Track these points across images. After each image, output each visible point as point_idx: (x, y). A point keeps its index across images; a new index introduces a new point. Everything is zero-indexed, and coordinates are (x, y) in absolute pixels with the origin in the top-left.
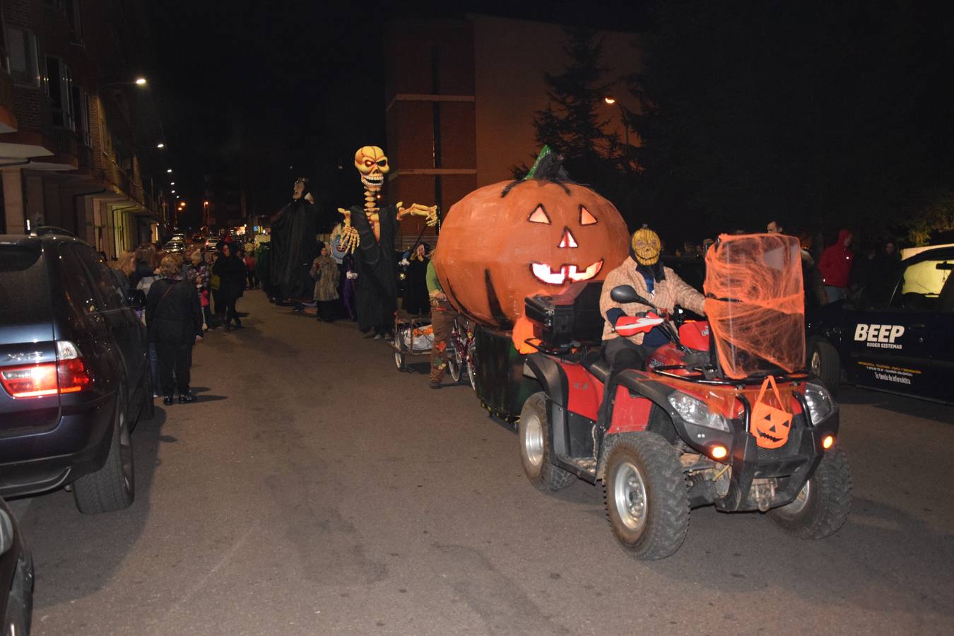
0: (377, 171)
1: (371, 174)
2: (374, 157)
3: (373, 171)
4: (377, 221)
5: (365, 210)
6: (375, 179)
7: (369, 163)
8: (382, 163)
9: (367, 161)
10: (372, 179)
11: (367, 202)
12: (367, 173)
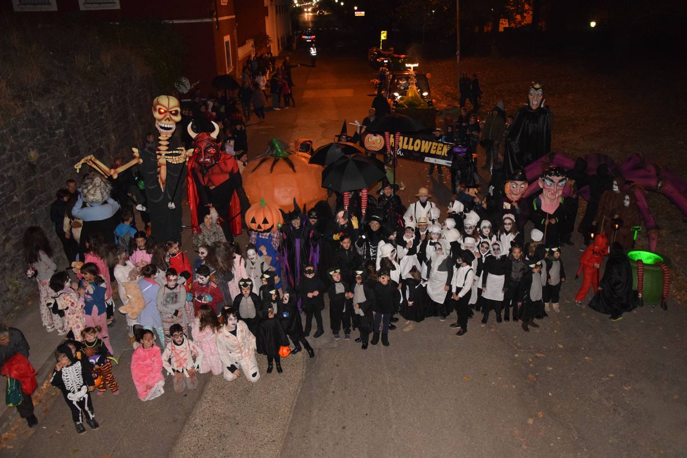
0: (169, 119)
1: (163, 121)
2: (167, 106)
3: (166, 118)
4: (164, 165)
5: (157, 152)
6: (166, 126)
7: (162, 111)
8: (176, 114)
9: (160, 109)
10: (163, 126)
11: (160, 145)
12: (160, 120)
